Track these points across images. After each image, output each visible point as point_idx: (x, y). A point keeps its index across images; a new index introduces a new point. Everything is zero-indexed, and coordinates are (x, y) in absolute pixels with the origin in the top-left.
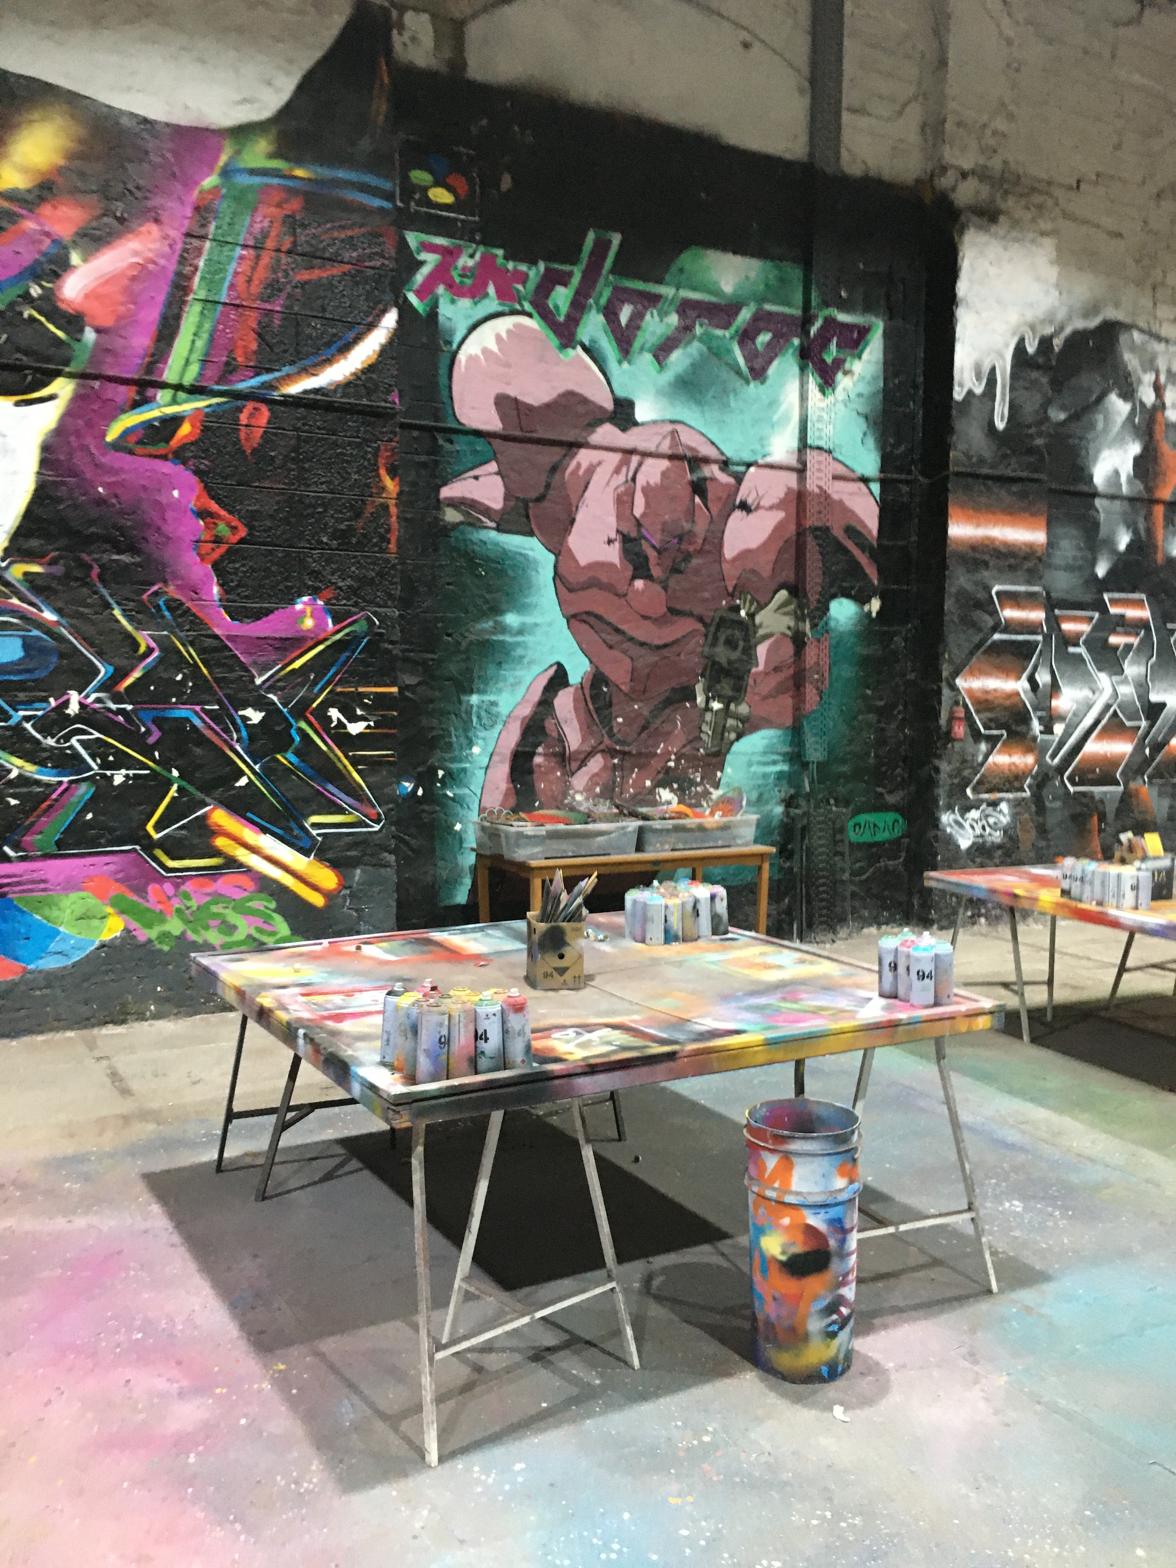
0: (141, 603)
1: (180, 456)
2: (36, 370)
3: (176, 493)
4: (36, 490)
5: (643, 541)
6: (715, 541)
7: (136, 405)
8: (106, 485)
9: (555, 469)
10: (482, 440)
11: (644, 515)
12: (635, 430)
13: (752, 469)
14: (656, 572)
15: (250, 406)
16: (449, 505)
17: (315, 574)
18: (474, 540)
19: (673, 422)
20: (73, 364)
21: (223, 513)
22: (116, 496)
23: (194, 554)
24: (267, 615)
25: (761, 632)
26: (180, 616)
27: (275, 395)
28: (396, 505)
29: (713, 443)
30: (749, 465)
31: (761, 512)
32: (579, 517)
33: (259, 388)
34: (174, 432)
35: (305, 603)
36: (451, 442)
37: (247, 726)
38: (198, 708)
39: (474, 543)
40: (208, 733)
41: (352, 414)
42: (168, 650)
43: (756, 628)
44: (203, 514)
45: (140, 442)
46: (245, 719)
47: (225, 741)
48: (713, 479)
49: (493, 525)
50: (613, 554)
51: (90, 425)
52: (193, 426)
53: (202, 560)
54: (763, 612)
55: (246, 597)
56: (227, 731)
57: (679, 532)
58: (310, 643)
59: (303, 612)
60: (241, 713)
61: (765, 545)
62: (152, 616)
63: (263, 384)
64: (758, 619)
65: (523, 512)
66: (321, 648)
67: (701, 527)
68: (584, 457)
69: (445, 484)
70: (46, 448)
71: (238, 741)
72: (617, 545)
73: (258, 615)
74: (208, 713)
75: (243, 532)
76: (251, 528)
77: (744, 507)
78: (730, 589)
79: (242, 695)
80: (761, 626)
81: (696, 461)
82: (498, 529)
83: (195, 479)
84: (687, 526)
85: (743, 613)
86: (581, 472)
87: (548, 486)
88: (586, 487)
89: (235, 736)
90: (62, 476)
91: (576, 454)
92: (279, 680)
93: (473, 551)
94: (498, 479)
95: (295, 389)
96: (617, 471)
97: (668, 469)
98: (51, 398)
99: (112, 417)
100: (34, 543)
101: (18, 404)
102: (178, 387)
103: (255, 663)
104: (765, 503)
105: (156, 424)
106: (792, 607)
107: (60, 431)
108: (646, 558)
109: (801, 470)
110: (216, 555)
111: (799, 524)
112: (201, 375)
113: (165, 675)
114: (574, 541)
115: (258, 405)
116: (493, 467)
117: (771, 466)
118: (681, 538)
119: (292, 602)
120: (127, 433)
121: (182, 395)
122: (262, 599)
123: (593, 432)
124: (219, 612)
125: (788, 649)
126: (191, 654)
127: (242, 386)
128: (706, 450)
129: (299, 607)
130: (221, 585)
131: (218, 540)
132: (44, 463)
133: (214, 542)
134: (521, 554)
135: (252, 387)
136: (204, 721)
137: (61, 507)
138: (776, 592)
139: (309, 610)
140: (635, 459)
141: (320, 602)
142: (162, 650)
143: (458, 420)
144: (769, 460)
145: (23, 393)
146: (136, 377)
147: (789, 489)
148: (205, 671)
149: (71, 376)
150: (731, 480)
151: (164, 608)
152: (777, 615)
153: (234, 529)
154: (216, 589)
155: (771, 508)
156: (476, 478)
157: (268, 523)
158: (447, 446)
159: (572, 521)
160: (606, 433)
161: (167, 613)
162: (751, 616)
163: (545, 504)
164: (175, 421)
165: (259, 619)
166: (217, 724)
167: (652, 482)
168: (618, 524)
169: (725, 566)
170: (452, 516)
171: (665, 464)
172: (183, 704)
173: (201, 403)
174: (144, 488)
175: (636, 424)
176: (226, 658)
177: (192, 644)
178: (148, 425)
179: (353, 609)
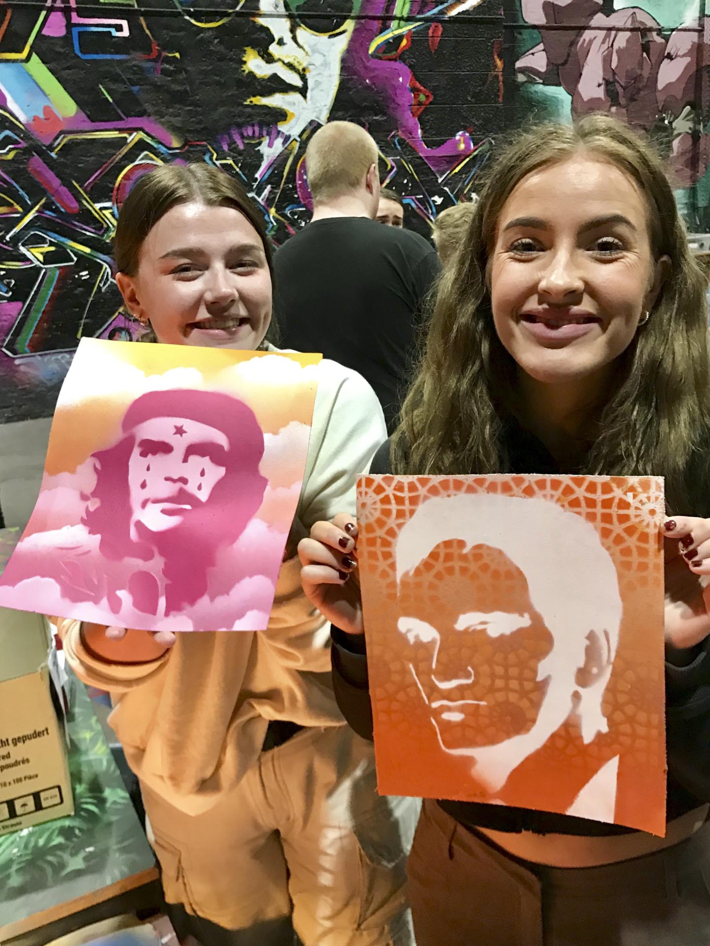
0: (387, 142)
1: (401, 58)
2: (337, 17)
3: (401, 79)
4: (340, 84)
5: (616, 84)
6: (653, 79)
7: (382, 31)
8: (371, 79)
9: (573, 43)
10: (536, 31)
11: (617, 67)
12: (613, 15)
13: (674, 33)
14: (623, 101)
15: (433, 25)
16: (519, 72)
17: (465, 119)
18: (533, 91)
19: (633, 8)
20: (353, 11)
21: (422, 88)
22: (374, 84)
23: (410, 112)
24: (443, 144)
25: (676, 132)
26: (405, 147)
27: (446, 17)
28: (502, 75)
29: (654, 19)
30: (673, 30)
31: (678, 58)
32: (584, 72)
33: (437, 14)
34: (400, 44)
35: (460, 136)
36: (520, 34)
37: (436, 206)
38: (413, 197)
39: (532, 93)
40: (418, 211)
41: (482, 24)
42: (401, 167)
43: (673, 129)
44: (414, 90)
45: (384, 52)
46: (434, 202)
47: (426, 215)
48: (654, 41)
49: (541, 81)
50: (600, 93)
51: (361, 45)
52: (407, 40)
53: (413, 115)
54: (676, 121)
55: (434, 134)
56: (426, 209)
57: (635, 76)
58: (463, 157)
59: (460, 140)
60: (433, 199)
61: (678, 79)
62: (393, 149)
63: (439, 11)
64: (674, 125)
65: (556, 72)
66: (468, 160)
67: (646, 73)
68: (587, 35)
69: (518, 59)
70: (343, 60)
71: (432, 214)
72: (603, 87)
73: (439, 144)
74: (418, 200)
75: (431, 99)
76: (435, 95)
77: (670, 57)
78: (660, 108)
79: (434, 189)
80: (675, 129)
81: (645, 31)
82: (543, 84)
83: (409, 70)
84: (639, 72)
85: (666, 122)
86: (585, 45)
87: (569, 55)
88: (588, 54)
89: (430, 211)
90: (351, 75)
91: (583, 33)
92: (449, 179)
93: (531, 98)
94: (544, 53)
95: (453, 13)
96: (603, 42)
97: (630, 38)
98: (344, 32)
99: (371, 40)
100: (340, 114)
101: (330, 37)
102: (401, 19)
103: (438, 171)
104: (681, 53)
105: (391, 41)
106: (692, 116)
107: (349, 51)
108: (618, 93)
109: (700, 31)
110: (419, 113)
111: (697, 64)
112: (411, 10)
113: (399, 181)
114: (581, 87)
115: (437, 24)
116: (541, 46)
117: (685, 30)
118: (635, 79)
119: (455, 136)
120: (378, 48)
121: (402, 23)
122: (440, 135)
123: (592, 19)
124: (421, 144)
125: (689, 142)
126: (410, 168)
127: (429, 14)
128: (650, 24)
129: (457, 138)
130: (422, 129)
131: (420, 104)
132: (343, 69)
133: (418, 105)
134: (555, 97)
135: (434, 14)
136: (417, 205)
137: (351, 93)
138: (685, 107)
139: (462, 139)
140: (613, 33)
141: (467, 134)
142: (398, 167)
143: (524, 20)
144: (683, 26)
145: (332, 31)
146: (383, 15)
147: (694, 43)
148: (416, 177)
149: (352, 18)
150: (663, 41)
151: (397, 143)
152: (684, 121)
153: (427, 97)
154: (420, 131)
155: (684, 56)
156: (533, 54)
157: (443, 92)
158: (519, 36)
159: (581, 74)
160: (599, 19)
161: (399, 147)
162: (671, 123)
163: (567, 66)
164: (399, 38)
165: (439, 146)
166: (422, 205)
167: (622, 47)
168: (604, 75)
169: (658, 94)
170: (521, 78)
171: (628, 34)
172: (408, 195)
173: (411, 26)
174: (387, 78)
175: (614, 11)
176: (425, 169)
177: (410, 162)
178: (387, 42)
179: (483, 137)
